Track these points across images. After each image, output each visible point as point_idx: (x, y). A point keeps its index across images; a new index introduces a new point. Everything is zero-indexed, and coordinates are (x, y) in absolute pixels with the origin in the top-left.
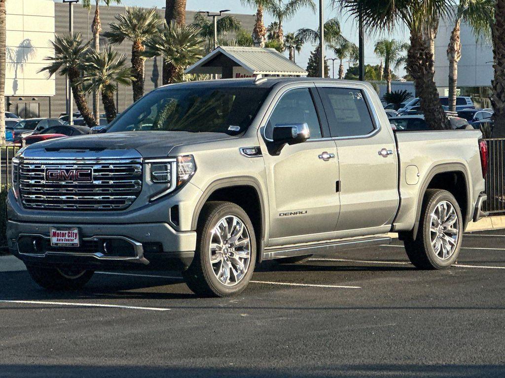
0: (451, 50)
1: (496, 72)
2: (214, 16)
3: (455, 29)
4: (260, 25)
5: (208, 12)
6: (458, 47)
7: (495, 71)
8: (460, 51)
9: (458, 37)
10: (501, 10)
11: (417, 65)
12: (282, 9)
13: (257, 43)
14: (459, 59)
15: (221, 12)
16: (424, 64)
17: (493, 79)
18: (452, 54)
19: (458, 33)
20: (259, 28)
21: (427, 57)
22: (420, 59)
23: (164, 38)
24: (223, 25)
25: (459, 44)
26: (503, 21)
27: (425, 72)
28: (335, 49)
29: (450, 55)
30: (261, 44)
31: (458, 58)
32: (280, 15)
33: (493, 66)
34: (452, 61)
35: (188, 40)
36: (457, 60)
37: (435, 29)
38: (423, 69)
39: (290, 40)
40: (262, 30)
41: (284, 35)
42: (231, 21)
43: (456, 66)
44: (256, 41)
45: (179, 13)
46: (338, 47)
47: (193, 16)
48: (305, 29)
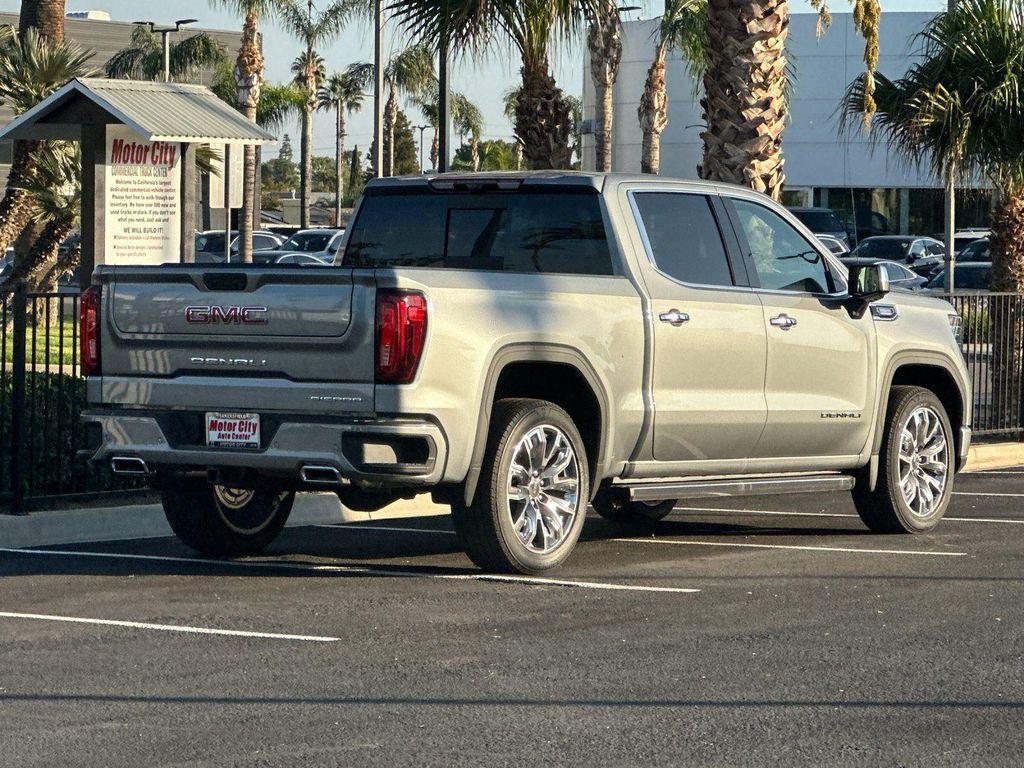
0: (647, 108)
1: (706, 147)
2: (164, 32)
3: (654, 66)
4: (250, 50)
5: (152, 24)
6: (662, 103)
7: (706, 145)
8: (664, 111)
9: (661, 82)
10: (720, 12)
11: (535, 129)
12: (315, 22)
13: (244, 88)
14: (663, 127)
15: (178, 23)
16: (550, 128)
17: (701, 163)
18: (648, 115)
19: (662, 73)
20: (248, 56)
21: (557, 113)
22: (542, 117)
23: (10, 67)
24: (190, 52)
25: (663, 97)
26: (721, 37)
27: (553, 145)
28: (425, 106)
29: (644, 118)
30: (251, 90)
31: (660, 124)
32: (309, 34)
33: (702, 135)
34: (648, 132)
35: (62, 72)
36: (660, 130)
37: (615, 62)
38: (547, 138)
39: (338, 87)
40: (254, 61)
41: (327, 77)
42: (207, 43)
43: (656, 141)
44: (241, 83)
45: (51, 16)
46: (429, 102)
47: (129, 33)
48: (362, 63)
